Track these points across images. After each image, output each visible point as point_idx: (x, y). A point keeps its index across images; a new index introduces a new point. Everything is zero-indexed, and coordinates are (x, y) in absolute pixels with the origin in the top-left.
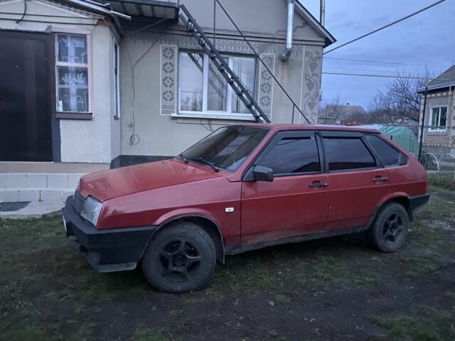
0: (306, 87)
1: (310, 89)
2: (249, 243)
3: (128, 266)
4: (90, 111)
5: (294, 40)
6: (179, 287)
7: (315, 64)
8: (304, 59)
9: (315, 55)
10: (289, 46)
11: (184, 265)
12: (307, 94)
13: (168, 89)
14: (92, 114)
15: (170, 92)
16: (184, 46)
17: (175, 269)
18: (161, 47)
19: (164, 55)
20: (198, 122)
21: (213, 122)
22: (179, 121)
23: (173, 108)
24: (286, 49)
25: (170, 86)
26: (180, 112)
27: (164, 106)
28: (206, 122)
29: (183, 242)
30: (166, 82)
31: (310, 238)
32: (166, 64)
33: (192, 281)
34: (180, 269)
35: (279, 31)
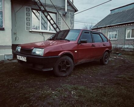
0: (70, 24)
1: (71, 24)
2: (79, 62)
3: (51, 69)
4: (3, 27)
5: (67, 9)
6: (64, 75)
7: (73, 17)
8: (70, 15)
9: (72, 15)
10: (66, 11)
11: (65, 68)
12: (71, 26)
13: (28, 22)
14: (4, 28)
15: (29, 23)
16: (33, 8)
17: (63, 69)
18: (25, 7)
19: (26, 10)
20: (39, 33)
21: (44, 33)
22: (32, 33)
23: (30, 28)
24: (65, 12)
25: (29, 21)
26: (32, 30)
27: (27, 27)
28: (41, 33)
29: (65, 61)
30: (27, 19)
31: (91, 61)
32: (27, 13)
33: (68, 73)
34: (65, 69)
35: (62, 6)
